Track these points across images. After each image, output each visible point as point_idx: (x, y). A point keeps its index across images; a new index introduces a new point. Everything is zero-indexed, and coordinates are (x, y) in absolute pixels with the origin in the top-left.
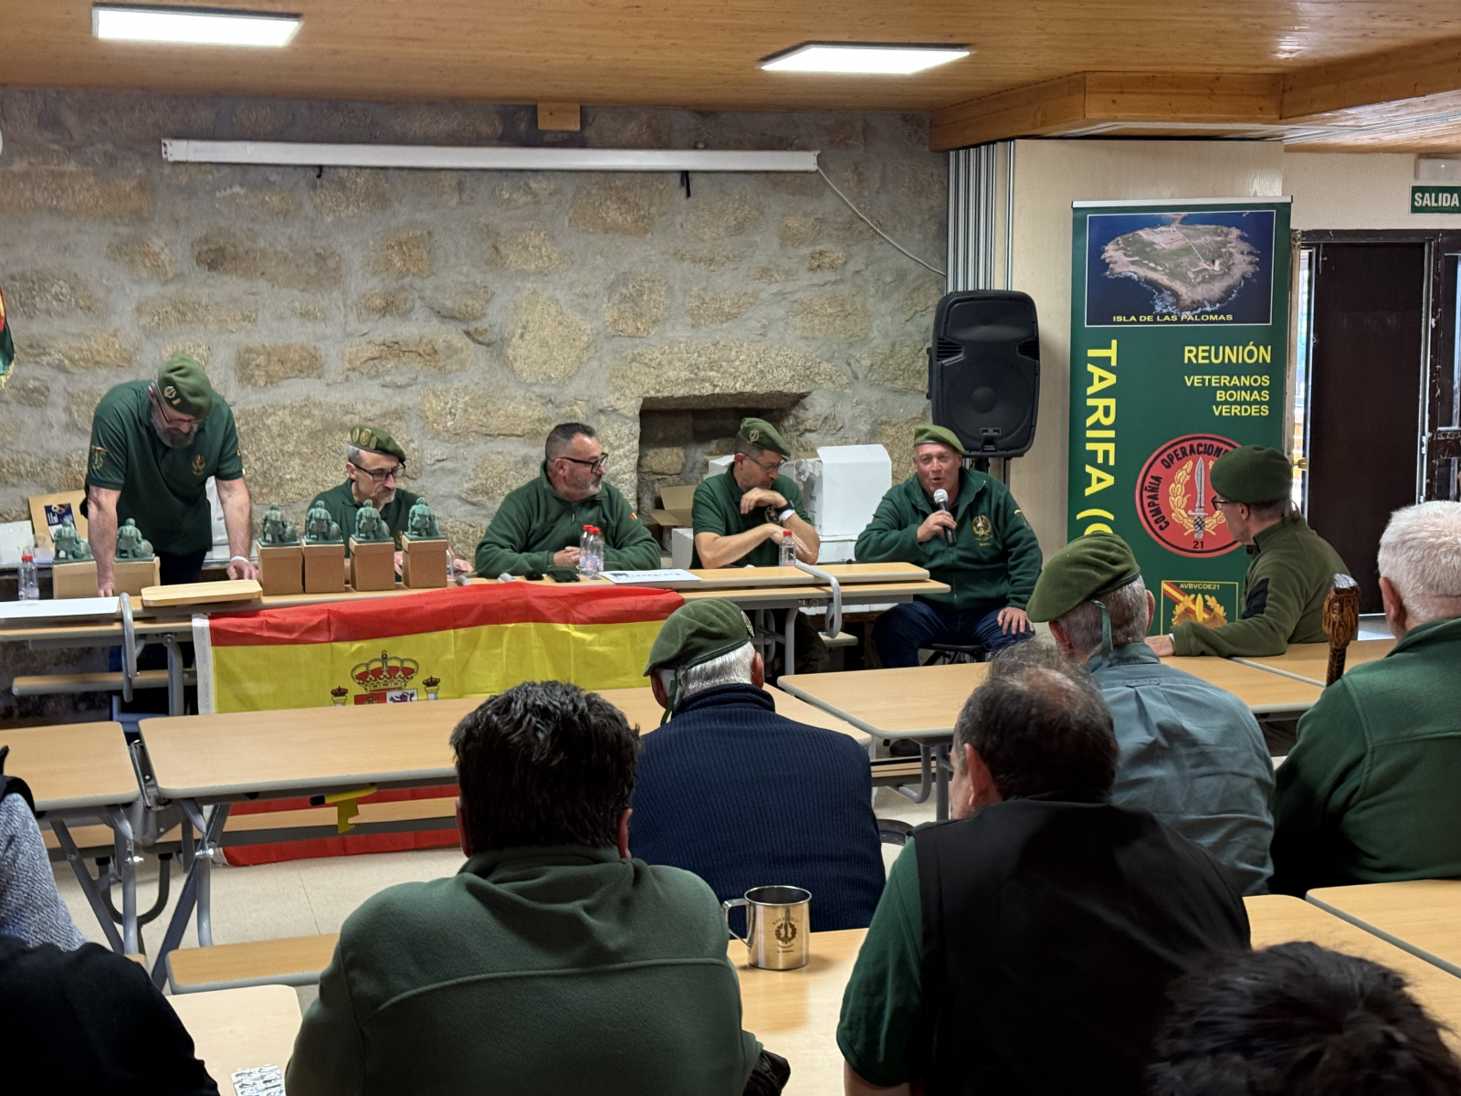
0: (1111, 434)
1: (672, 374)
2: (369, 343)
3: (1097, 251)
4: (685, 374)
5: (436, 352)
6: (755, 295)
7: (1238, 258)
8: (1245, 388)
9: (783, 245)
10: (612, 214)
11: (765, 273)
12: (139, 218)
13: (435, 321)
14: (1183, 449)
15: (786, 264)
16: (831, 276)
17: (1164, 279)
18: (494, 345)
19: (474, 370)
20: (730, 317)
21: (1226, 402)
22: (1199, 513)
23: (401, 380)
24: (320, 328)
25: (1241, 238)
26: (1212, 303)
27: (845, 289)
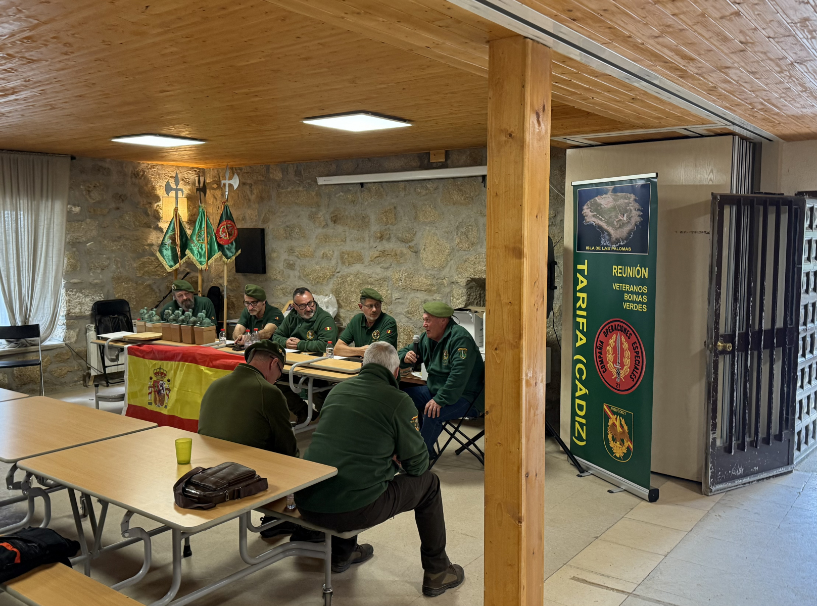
0: (585, 313)
2: (377, 250)
3: (581, 210)
5: (396, 254)
7: (634, 213)
8: (636, 293)
12: (317, 205)
13: (399, 242)
14: (612, 327)
17: (605, 226)
18: (416, 252)
19: (410, 262)
21: (628, 301)
22: (618, 366)
23: (385, 266)
24: (362, 245)
25: (635, 200)
26: (623, 241)
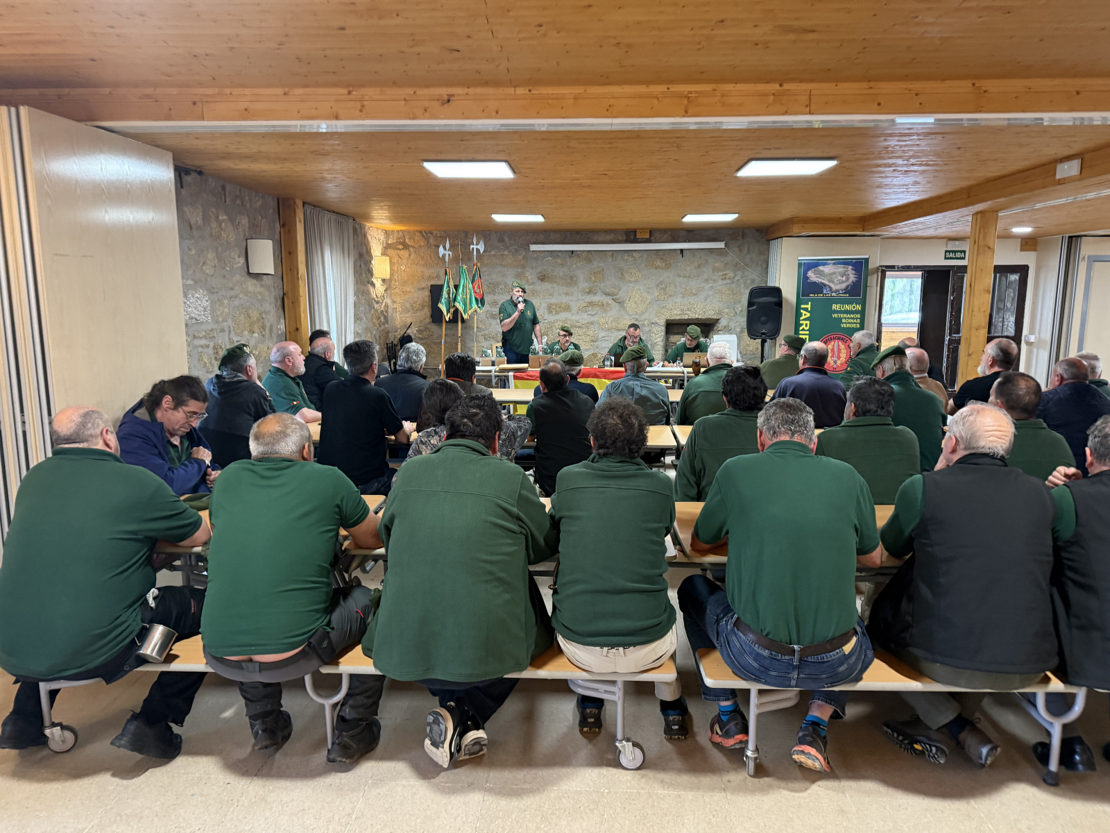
0: (808, 332)
1: (675, 312)
2: (584, 302)
3: (805, 273)
4: (679, 312)
5: (603, 305)
6: (703, 287)
7: (851, 276)
8: (852, 318)
9: (713, 271)
10: (658, 263)
11: (707, 281)
12: (523, 267)
13: (604, 296)
14: (831, 338)
15: (714, 278)
16: (729, 281)
17: (826, 283)
18: (621, 303)
19: (615, 310)
20: (695, 294)
21: (845, 323)
22: (835, 359)
23: (593, 313)
24: (570, 298)
25: (853, 269)
26: (842, 290)
27: (734, 286)
